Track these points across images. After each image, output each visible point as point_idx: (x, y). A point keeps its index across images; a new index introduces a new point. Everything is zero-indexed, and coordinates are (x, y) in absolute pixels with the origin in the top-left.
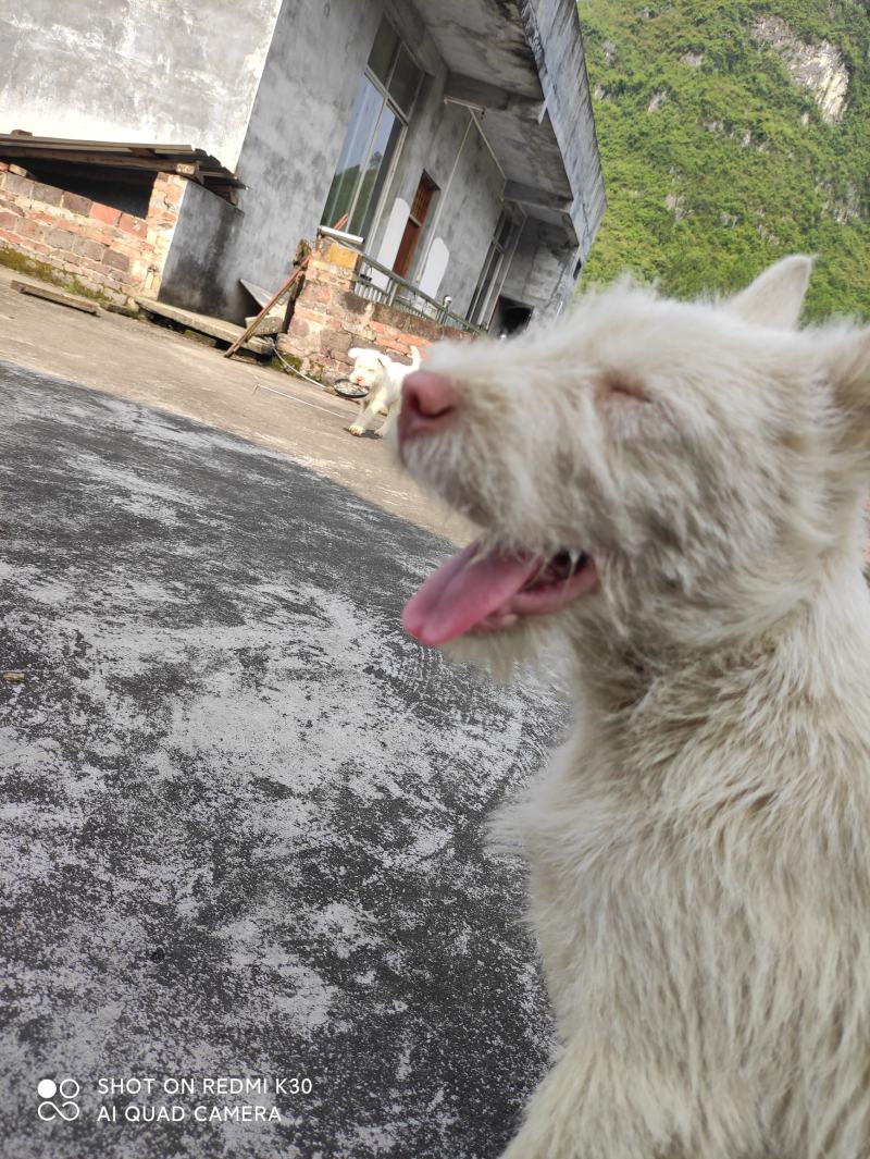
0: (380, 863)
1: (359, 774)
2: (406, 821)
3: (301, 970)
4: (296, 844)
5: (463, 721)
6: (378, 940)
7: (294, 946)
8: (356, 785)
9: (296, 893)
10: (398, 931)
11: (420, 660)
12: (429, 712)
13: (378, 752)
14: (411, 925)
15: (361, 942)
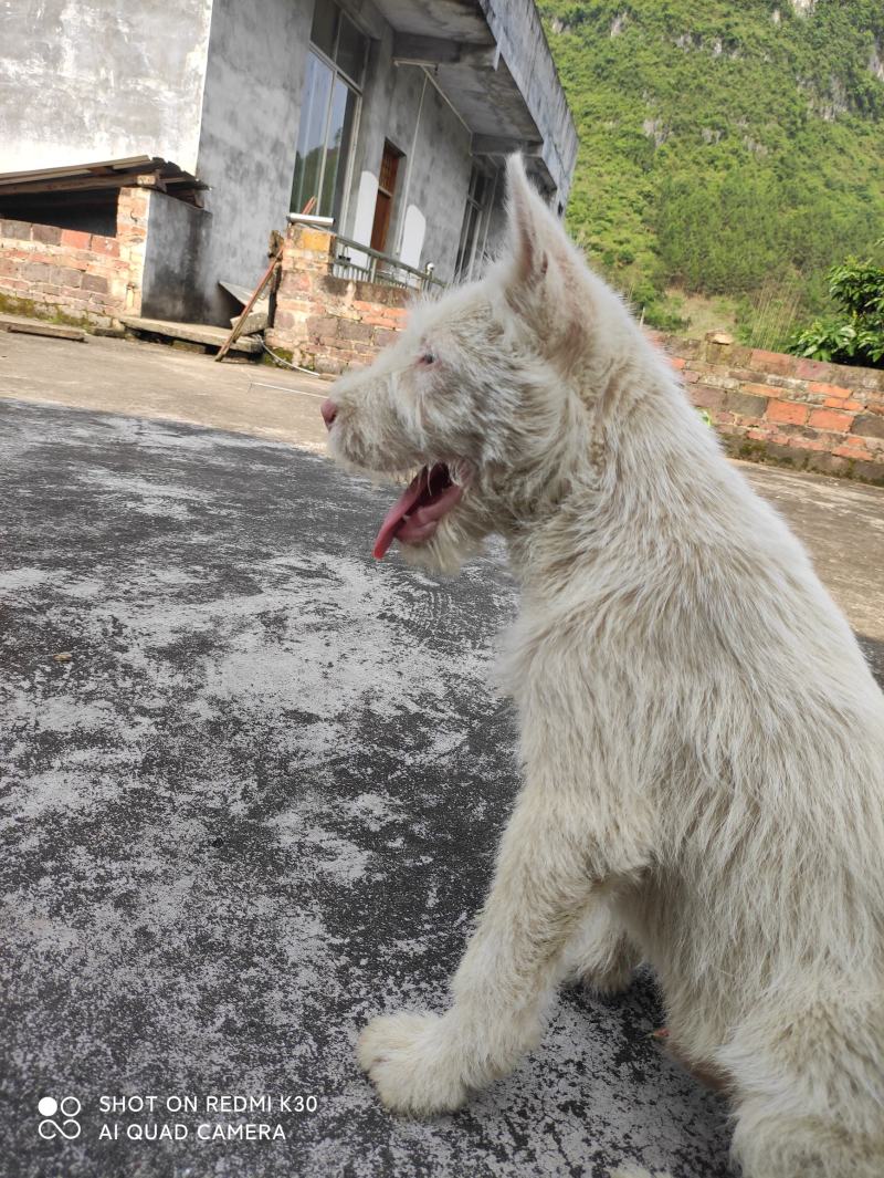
0: (402, 763)
1: (378, 698)
2: (423, 729)
3: (339, 842)
4: (326, 755)
5: (474, 648)
6: (405, 816)
7: (332, 826)
8: (376, 707)
9: (330, 790)
10: (422, 809)
11: (430, 603)
12: (441, 644)
13: (396, 679)
14: (433, 803)
15: (390, 819)
